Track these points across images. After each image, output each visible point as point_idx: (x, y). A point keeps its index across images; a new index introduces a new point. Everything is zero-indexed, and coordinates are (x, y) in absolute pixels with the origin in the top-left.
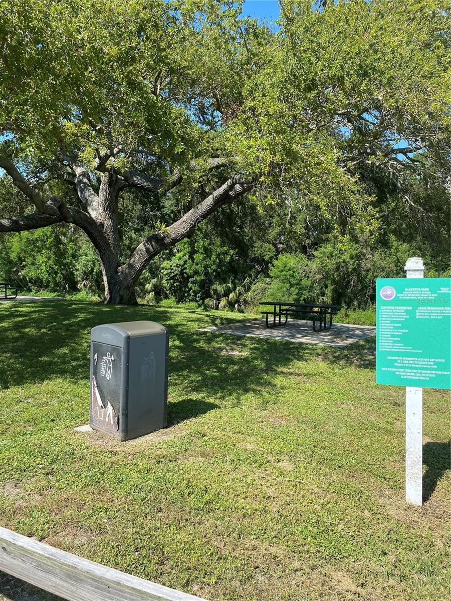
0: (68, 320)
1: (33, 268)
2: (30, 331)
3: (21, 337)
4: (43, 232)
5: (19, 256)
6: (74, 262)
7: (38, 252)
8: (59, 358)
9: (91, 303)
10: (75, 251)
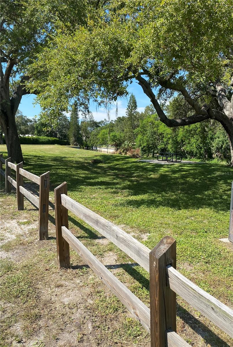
0: (210, 175)
1: (189, 145)
2: (190, 179)
3: (185, 182)
4: (195, 125)
5: (182, 139)
6: (211, 142)
7: (192, 137)
8: (206, 196)
9: (222, 166)
10: (212, 136)
